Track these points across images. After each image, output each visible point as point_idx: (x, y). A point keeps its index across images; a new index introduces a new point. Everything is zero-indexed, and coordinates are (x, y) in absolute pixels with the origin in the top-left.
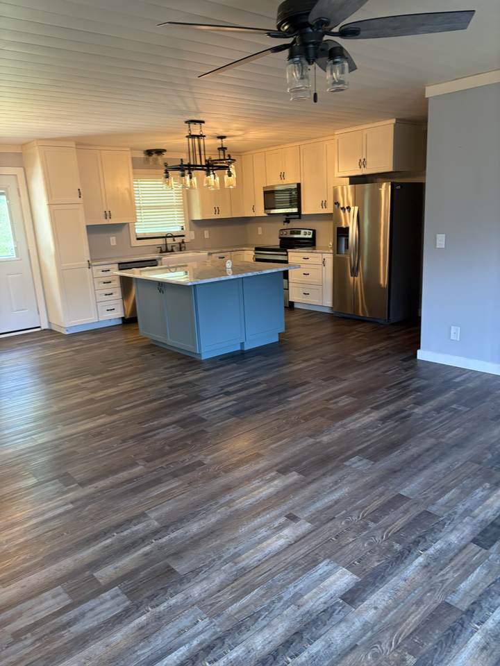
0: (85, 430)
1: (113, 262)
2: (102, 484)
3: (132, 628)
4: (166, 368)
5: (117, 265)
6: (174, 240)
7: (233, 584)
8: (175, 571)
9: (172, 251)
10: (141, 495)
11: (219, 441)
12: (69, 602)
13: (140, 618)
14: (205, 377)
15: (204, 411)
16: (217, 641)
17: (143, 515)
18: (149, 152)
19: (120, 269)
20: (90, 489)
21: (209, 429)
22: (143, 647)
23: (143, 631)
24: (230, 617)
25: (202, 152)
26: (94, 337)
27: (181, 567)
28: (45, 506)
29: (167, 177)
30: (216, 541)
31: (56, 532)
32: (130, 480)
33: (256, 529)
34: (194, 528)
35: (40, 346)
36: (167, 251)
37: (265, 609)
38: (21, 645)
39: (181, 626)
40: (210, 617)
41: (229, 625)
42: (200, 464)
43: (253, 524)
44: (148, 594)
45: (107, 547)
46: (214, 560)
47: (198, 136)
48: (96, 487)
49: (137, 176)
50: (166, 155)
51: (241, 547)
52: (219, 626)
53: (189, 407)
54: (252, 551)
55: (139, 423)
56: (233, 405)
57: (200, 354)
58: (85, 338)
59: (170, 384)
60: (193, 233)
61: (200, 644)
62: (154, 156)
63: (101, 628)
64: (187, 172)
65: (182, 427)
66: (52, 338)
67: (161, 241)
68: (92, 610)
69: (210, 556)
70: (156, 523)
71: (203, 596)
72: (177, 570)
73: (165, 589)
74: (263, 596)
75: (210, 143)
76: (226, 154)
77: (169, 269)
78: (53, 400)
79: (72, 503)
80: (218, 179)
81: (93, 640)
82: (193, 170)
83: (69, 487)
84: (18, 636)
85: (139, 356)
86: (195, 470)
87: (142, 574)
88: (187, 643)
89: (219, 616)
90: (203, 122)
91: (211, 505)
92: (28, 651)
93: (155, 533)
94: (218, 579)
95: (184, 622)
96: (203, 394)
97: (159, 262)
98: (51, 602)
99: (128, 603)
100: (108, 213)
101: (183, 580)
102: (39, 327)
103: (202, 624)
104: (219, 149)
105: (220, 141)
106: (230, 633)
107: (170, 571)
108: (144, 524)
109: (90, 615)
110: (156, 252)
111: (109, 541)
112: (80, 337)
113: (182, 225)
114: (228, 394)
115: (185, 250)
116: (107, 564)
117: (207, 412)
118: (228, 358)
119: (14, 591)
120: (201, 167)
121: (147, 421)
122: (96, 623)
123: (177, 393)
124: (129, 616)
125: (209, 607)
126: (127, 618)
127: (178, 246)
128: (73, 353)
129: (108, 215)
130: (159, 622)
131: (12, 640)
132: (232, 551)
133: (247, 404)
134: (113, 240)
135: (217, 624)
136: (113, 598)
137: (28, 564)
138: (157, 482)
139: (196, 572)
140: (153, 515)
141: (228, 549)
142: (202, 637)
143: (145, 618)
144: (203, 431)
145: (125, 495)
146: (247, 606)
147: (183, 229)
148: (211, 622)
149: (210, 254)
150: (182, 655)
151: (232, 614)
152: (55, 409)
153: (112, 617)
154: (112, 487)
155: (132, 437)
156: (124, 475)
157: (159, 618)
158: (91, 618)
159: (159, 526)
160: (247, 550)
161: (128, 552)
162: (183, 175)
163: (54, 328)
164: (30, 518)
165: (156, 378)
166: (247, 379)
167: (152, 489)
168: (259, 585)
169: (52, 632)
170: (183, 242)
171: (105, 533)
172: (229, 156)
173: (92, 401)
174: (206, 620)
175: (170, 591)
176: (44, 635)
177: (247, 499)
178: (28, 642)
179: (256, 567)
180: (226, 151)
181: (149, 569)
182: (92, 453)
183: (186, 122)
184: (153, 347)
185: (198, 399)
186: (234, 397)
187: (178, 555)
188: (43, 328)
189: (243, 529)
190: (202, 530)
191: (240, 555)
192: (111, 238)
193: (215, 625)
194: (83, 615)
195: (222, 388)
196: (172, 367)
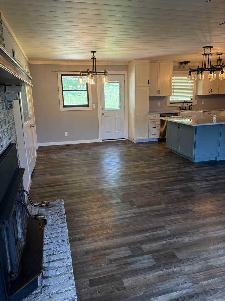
0: (140, 184)
1: (159, 113)
2: (146, 209)
3: (156, 275)
4: (176, 164)
5: (160, 114)
6: (187, 104)
7: (205, 272)
8: (177, 257)
9: (186, 109)
10: (163, 218)
11: (200, 202)
12: (131, 254)
13: (160, 272)
14: (195, 171)
15: (194, 187)
16: (195, 295)
17: (163, 227)
18: (181, 63)
19: (161, 117)
20: (141, 210)
21: (196, 196)
22: (160, 285)
23: (161, 278)
24: (202, 286)
25: (209, 62)
26: (146, 145)
27: (180, 256)
28: (123, 212)
29: (190, 75)
30: (197, 249)
31: (127, 224)
32: (159, 210)
33: (218, 249)
34: (187, 239)
35: (124, 146)
36: (183, 109)
37: (221, 289)
38: (111, 265)
39: (178, 282)
40: (192, 283)
41: (201, 290)
42: (191, 211)
43: (217, 246)
44: (164, 262)
45: (147, 236)
46: (196, 257)
47: (208, 54)
48: (144, 210)
49: (174, 74)
50: (189, 64)
51: (210, 256)
52: (196, 288)
53: (187, 183)
54: (215, 259)
55: (163, 186)
56: (209, 187)
57: (194, 159)
58: (142, 145)
59: (178, 171)
60: (197, 101)
61: (187, 293)
62: (184, 65)
63: (143, 270)
64: (200, 72)
65: (183, 192)
66: (128, 144)
67: (181, 105)
68: (140, 261)
69: (194, 255)
70: (169, 232)
71: (189, 272)
72: (178, 256)
73: (171, 263)
74: (220, 282)
75: (214, 57)
76: (221, 62)
77: (183, 118)
78: (128, 169)
79: (134, 214)
80: (215, 75)
81: (139, 273)
82: (203, 71)
83: (133, 207)
84: (111, 261)
85: (165, 156)
86: (188, 213)
87: (162, 253)
88: (180, 290)
89: (197, 284)
90: (212, 47)
91: (195, 231)
92: (115, 268)
93: (168, 236)
94: (197, 267)
95: (179, 280)
96: (194, 178)
97: (179, 114)
98: (123, 252)
99: (155, 263)
100: (159, 91)
101: (180, 261)
102: (125, 138)
103: (188, 285)
104: (217, 60)
105: (219, 56)
106: (202, 294)
107: (174, 256)
108: (163, 231)
109: (139, 262)
110: (178, 110)
111: (148, 234)
112: (140, 145)
113: (192, 97)
114: (207, 181)
115: (191, 109)
116: (147, 243)
117: (196, 187)
118: (208, 163)
119: (110, 243)
120: (208, 70)
121: (167, 186)
122: (141, 267)
123: (182, 176)
124: (155, 269)
125: (192, 278)
126: (154, 269)
127: (189, 107)
128: (137, 151)
129: (159, 92)
130: (169, 276)
131: (108, 262)
132: (205, 256)
133: (217, 187)
134: (159, 104)
135: (196, 287)
136: (148, 259)
137: (115, 234)
138: (170, 214)
139: (186, 260)
140: (168, 228)
141: (203, 254)
142: (188, 290)
143: (162, 272)
144: (193, 196)
145: (155, 216)
146: (212, 284)
147: (192, 99)
148: (193, 286)
149: (204, 112)
150: (178, 295)
151: (204, 285)
152: (129, 173)
153: (148, 267)
154: (150, 211)
155: (160, 192)
156: (156, 207)
157: (168, 274)
158: (139, 264)
159: (170, 234)
160: (213, 258)
161: (156, 241)
162: (198, 74)
163: (130, 139)
164: (117, 216)
165: (171, 167)
166: (217, 175)
167: (168, 217)
168: (218, 276)
169: (123, 264)
170: (191, 105)
171: (147, 230)
172: (223, 63)
173: (143, 172)
174: (190, 283)
175: (174, 264)
176: (121, 265)
177: (214, 233)
178: (115, 265)
179: (217, 267)
180: (221, 61)
181: (165, 252)
182: (143, 195)
183: (203, 48)
184: (171, 153)
185: (191, 180)
186: (210, 183)
187: (178, 249)
188: (126, 139)
189: (212, 248)
190: (190, 241)
191: (209, 259)
192: (159, 102)
193: (195, 287)
194: (136, 261)
195: (204, 177)
196: (179, 163)
